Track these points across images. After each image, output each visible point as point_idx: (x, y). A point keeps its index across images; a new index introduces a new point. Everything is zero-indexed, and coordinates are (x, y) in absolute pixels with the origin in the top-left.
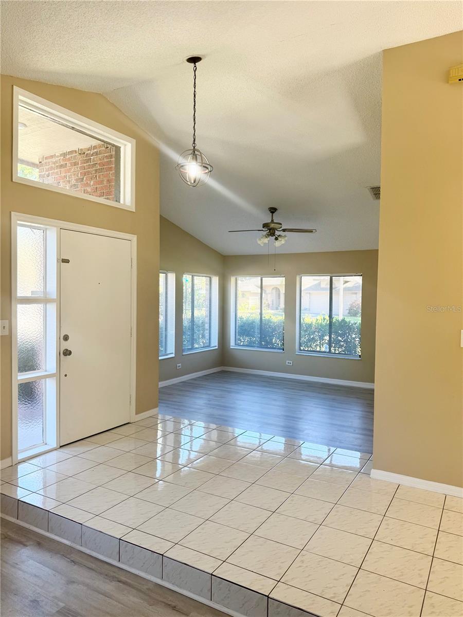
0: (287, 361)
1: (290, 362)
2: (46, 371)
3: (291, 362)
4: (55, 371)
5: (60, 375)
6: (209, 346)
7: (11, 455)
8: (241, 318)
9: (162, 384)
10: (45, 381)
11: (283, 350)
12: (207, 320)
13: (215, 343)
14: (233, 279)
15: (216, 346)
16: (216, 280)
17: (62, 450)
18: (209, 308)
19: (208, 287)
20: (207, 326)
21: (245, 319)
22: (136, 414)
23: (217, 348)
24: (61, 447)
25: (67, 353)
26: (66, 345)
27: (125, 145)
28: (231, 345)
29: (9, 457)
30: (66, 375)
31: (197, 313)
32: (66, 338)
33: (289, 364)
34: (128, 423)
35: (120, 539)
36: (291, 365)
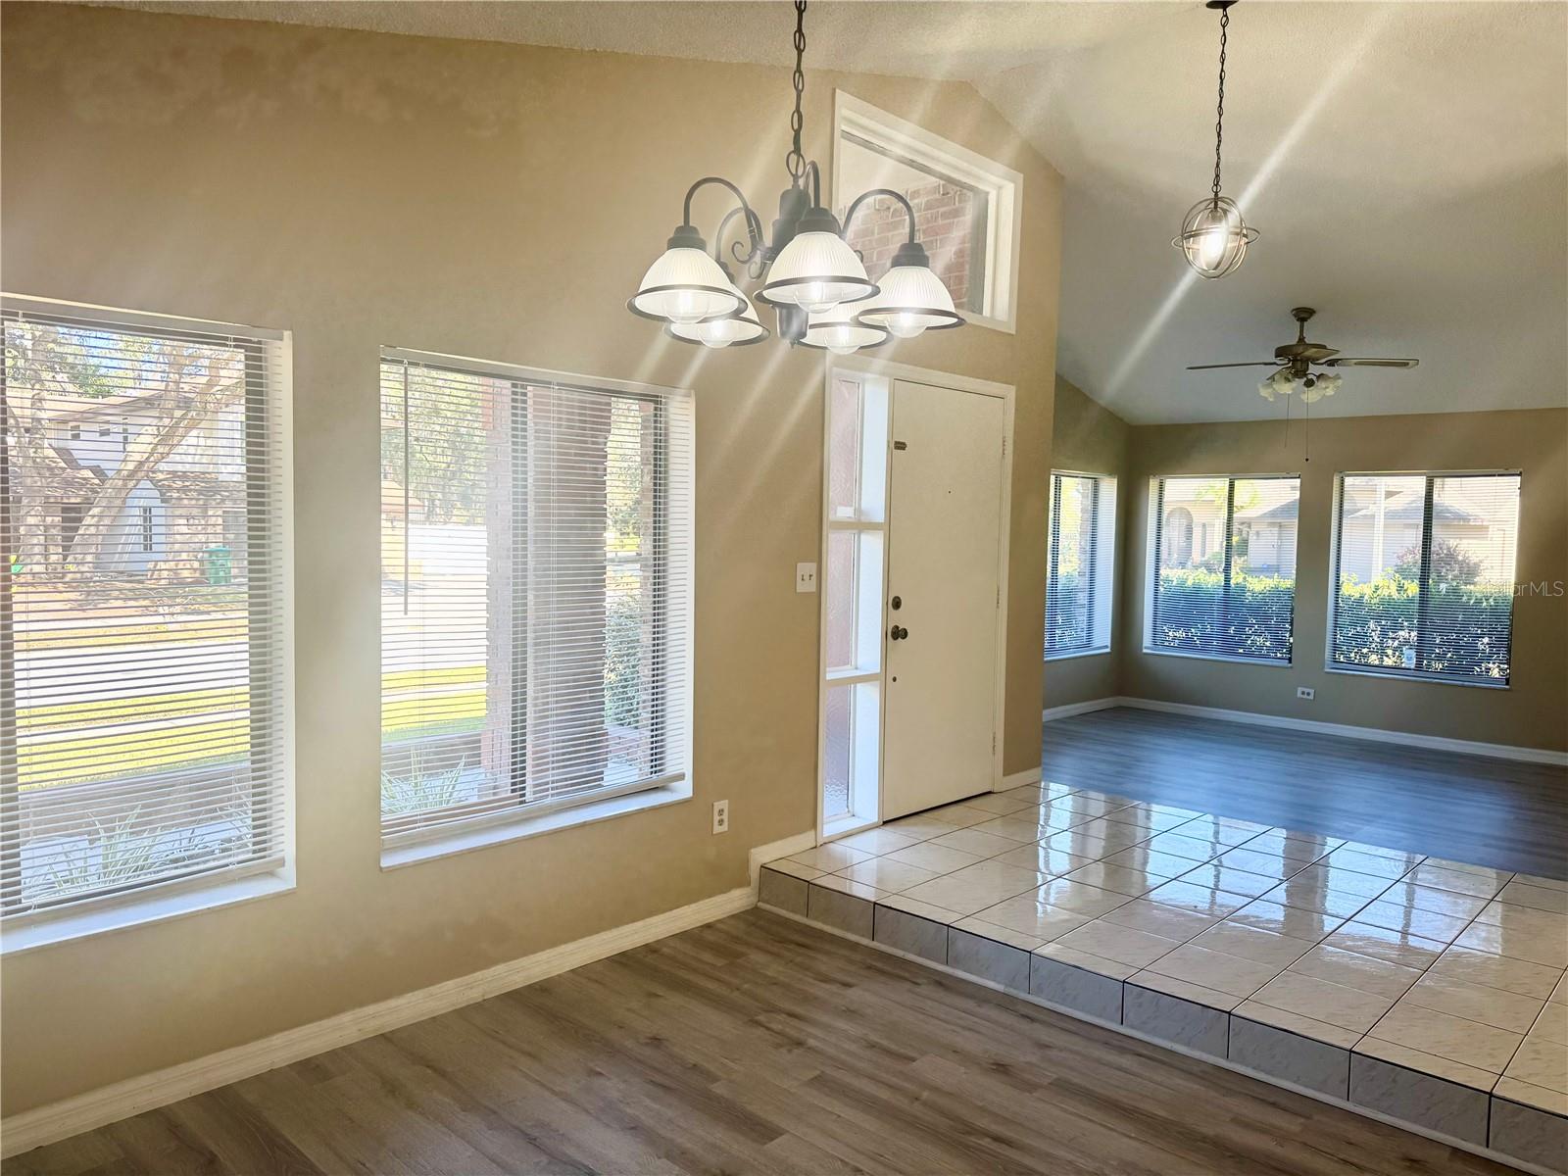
0: (1300, 690)
1: (1307, 690)
2: (856, 668)
3: (1312, 691)
4: (877, 670)
5: (887, 679)
6: (1088, 645)
7: (814, 825)
8: (1167, 580)
9: (1048, 714)
10: (855, 687)
11: (1290, 660)
12: (1084, 582)
13: (1103, 638)
14: (1153, 484)
15: (1106, 647)
16: (1109, 488)
17: (888, 828)
18: (1088, 555)
19: (1089, 502)
20: (1082, 598)
21: (1174, 583)
22: (1004, 775)
23: (1108, 650)
24: (885, 823)
25: (899, 633)
26: (900, 619)
27: (1000, 188)
28: (1144, 645)
29: (811, 829)
30: (894, 679)
31: (1062, 570)
32: (897, 604)
33: (1305, 696)
34: (989, 793)
35: (1124, 982)
36: (1311, 697)
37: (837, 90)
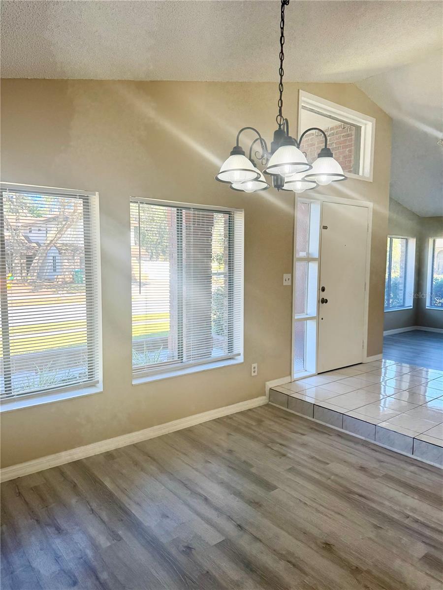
2: (307, 314)
4: (315, 315)
5: (319, 318)
6: (403, 306)
7: (290, 374)
8: (436, 280)
9: (386, 333)
10: (306, 322)
12: (401, 281)
13: (409, 303)
14: (431, 241)
16: (412, 243)
17: (320, 376)
18: (404, 270)
19: (404, 249)
20: (401, 287)
21: (440, 281)
22: (367, 356)
23: (412, 307)
24: (319, 374)
25: (324, 301)
26: (324, 295)
27: (366, 124)
28: (427, 305)
29: (287, 376)
30: (322, 319)
31: (393, 275)
32: (323, 290)
34: (361, 363)
35: (414, 438)
37: (300, 91)
